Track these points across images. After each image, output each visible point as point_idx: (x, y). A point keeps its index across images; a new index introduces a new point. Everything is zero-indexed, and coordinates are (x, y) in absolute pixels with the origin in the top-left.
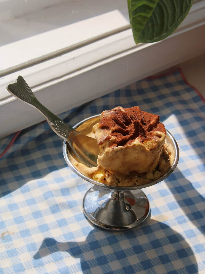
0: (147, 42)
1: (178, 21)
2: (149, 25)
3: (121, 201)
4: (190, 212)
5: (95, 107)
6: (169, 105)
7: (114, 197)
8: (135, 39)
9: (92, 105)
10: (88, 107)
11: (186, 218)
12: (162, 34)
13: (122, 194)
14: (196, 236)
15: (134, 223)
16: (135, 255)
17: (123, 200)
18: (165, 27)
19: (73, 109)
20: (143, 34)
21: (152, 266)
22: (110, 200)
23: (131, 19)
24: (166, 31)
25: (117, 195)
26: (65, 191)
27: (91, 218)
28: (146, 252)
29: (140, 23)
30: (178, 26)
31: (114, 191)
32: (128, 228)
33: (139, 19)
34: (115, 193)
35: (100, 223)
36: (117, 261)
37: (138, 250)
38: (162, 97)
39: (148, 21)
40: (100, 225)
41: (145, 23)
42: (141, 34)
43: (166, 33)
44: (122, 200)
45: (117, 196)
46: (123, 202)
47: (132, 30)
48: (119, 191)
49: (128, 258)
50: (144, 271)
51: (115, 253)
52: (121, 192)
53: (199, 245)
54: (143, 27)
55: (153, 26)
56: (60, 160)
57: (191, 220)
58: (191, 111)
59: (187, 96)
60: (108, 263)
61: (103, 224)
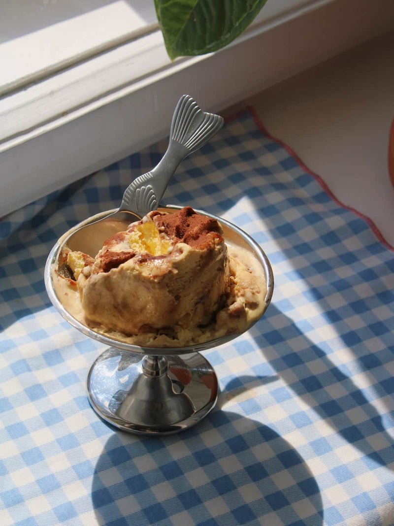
0: (195, 55)
1: (252, 10)
2: (195, 20)
3: (162, 377)
4: (297, 379)
5: (95, 190)
6: (237, 178)
7: (147, 369)
8: (168, 49)
9: (87, 186)
10: (81, 191)
11: (290, 391)
12: (222, 37)
13: (163, 364)
14: (311, 423)
15: (190, 418)
16: (200, 468)
17: (167, 374)
18: (227, 22)
19: (49, 196)
20: (185, 37)
21: (235, 488)
22: (140, 376)
23: (159, 11)
24: (229, 31)
25: (153, 365)
26: (53, 357)
27: (104, 412)
28: (219, 461)
29: (177, 18)
30: (254, 18)
31: (149, 358)
32: (179, 428)
33: (175, 10)
34: (151, 362)
35: (123, 422)
36: (166, 483)
37: (205, 458)
38: (221, 164)
39: (192, 14)
40: (123, 425)
41: (187, 17)
42: (181, 40)
43: (229, 34)
44: (164, 376)
45: (155, 367)
46: (167, 378)
47: (162, 31)
48: (157, 357)
49: (186, 475)
50: (220, 497)
51: (161, 468)
52: (161, 359)
53: (320, 440)
54: (183, 27)
55: (203, 21)
56: (36, 297)
57: (300, 393)
58: (279, 187)
59: (269, 159)
60: (149, 487)
61: (128, 424)
